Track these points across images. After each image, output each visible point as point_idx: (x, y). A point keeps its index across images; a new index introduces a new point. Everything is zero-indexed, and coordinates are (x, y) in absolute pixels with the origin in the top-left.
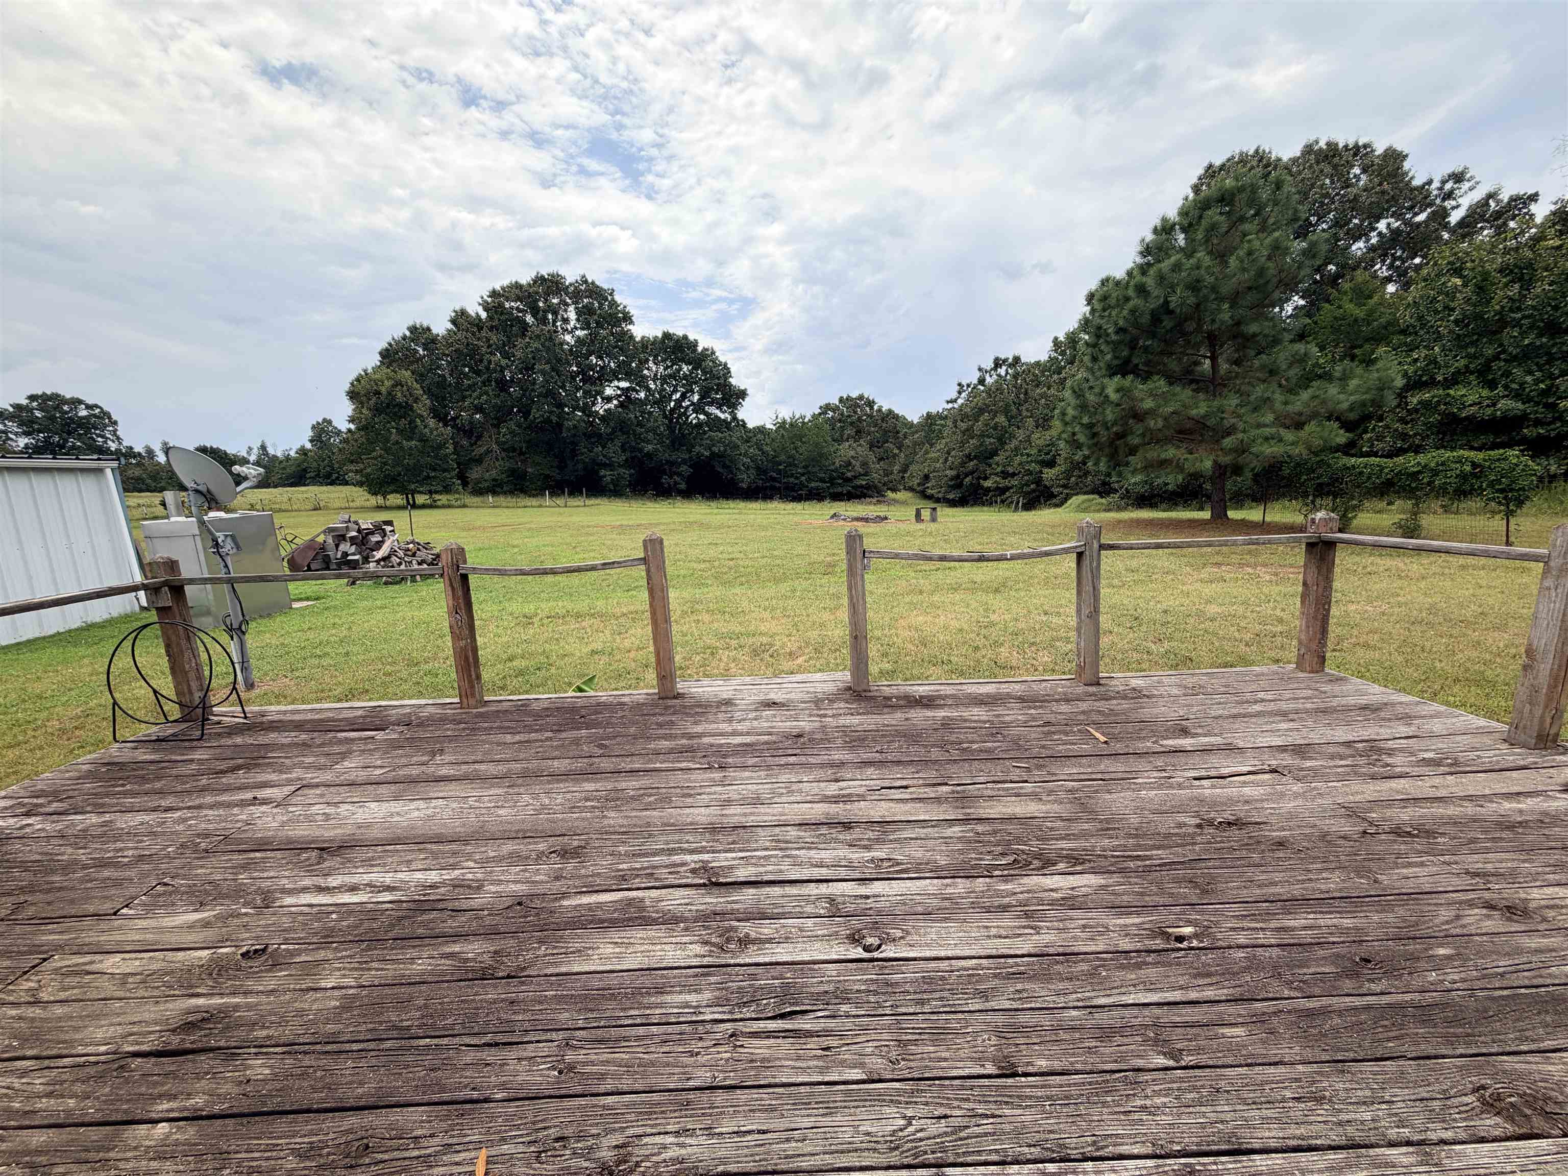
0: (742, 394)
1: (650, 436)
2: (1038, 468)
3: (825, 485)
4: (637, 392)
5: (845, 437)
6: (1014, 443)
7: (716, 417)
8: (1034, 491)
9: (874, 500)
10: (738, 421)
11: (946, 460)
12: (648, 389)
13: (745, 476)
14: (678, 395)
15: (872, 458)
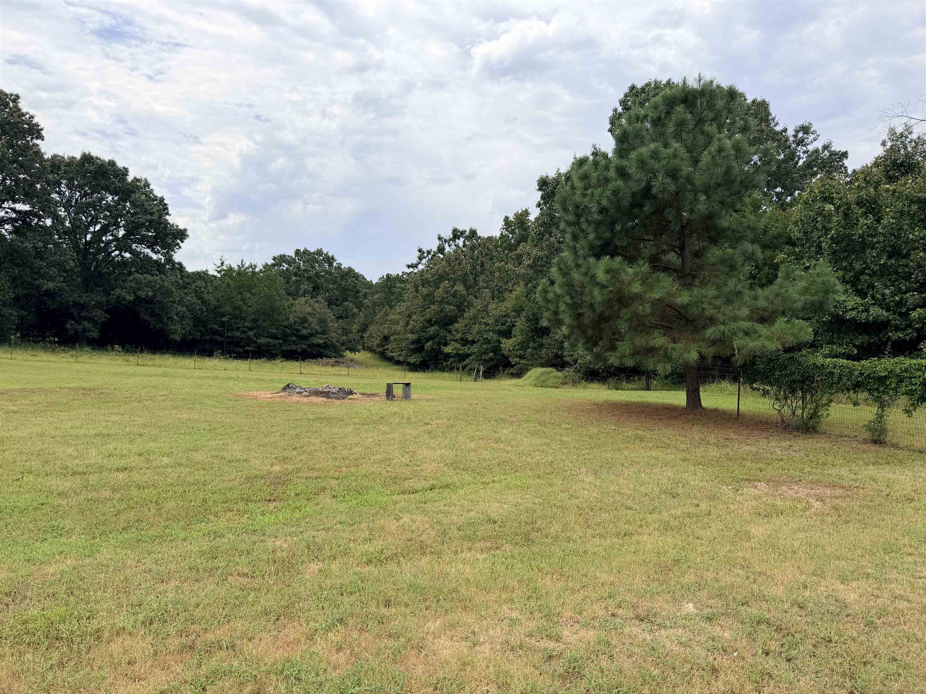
0: (182, 235)
1: (54, 271)
2: (495, 337)
3: (276, 342)
4: (40, 218)
5: (302, 292)
6: (471, 312)
7: (147, 257)
8: (492, 359)
9: (333, 360)
10: (174, 264)
11: (407, 324)
12: (56, 217)
13: (178, 327)
14: (98, 227)
15: (330, 315)
